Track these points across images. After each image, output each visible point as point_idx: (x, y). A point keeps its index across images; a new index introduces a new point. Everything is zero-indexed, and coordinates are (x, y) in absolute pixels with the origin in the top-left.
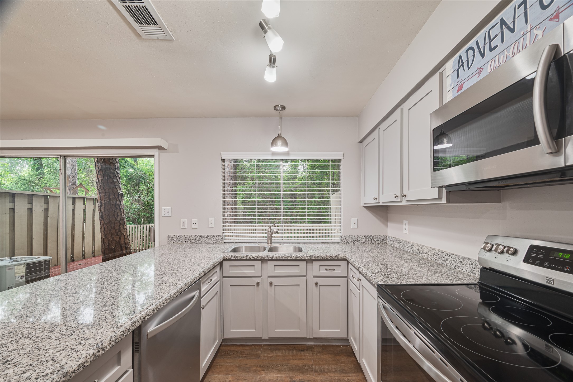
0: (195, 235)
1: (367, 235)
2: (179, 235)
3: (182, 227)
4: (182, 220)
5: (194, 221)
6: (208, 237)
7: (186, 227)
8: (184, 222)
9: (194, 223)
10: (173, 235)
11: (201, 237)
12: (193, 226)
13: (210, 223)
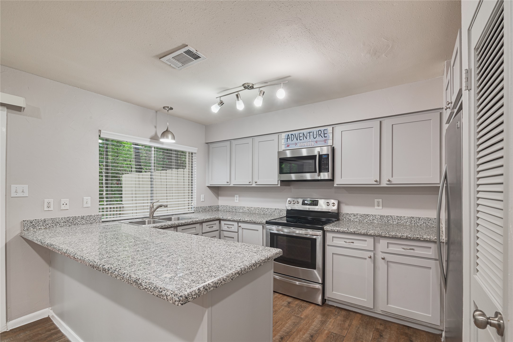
0: (66, 216)
1: (209, 206)
2: (43, 219)
3: (46, 209)
4: (46, 201)
5: (63, 201)
6: (85, 218)
7: (51, 208)
8: (49, 203)
9: (65, 204)
10: (32, 219)
11: (75, 218)
12: (63, 207)
13: (85, 202)
